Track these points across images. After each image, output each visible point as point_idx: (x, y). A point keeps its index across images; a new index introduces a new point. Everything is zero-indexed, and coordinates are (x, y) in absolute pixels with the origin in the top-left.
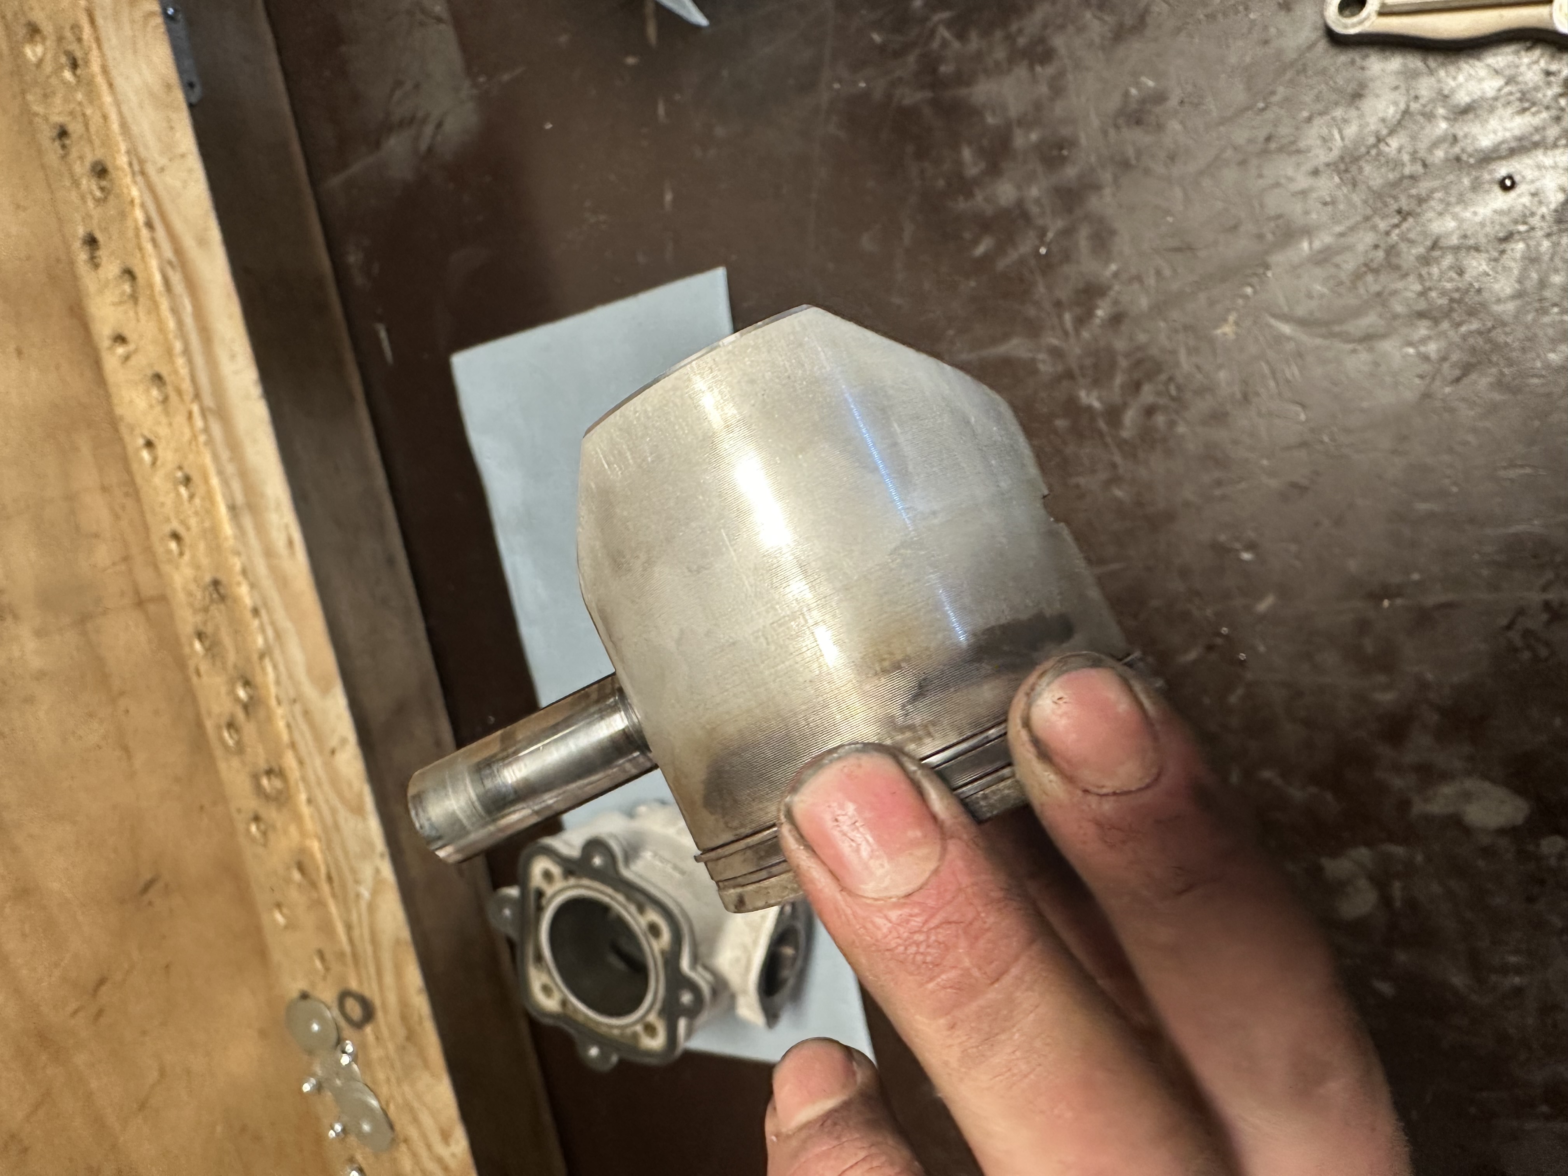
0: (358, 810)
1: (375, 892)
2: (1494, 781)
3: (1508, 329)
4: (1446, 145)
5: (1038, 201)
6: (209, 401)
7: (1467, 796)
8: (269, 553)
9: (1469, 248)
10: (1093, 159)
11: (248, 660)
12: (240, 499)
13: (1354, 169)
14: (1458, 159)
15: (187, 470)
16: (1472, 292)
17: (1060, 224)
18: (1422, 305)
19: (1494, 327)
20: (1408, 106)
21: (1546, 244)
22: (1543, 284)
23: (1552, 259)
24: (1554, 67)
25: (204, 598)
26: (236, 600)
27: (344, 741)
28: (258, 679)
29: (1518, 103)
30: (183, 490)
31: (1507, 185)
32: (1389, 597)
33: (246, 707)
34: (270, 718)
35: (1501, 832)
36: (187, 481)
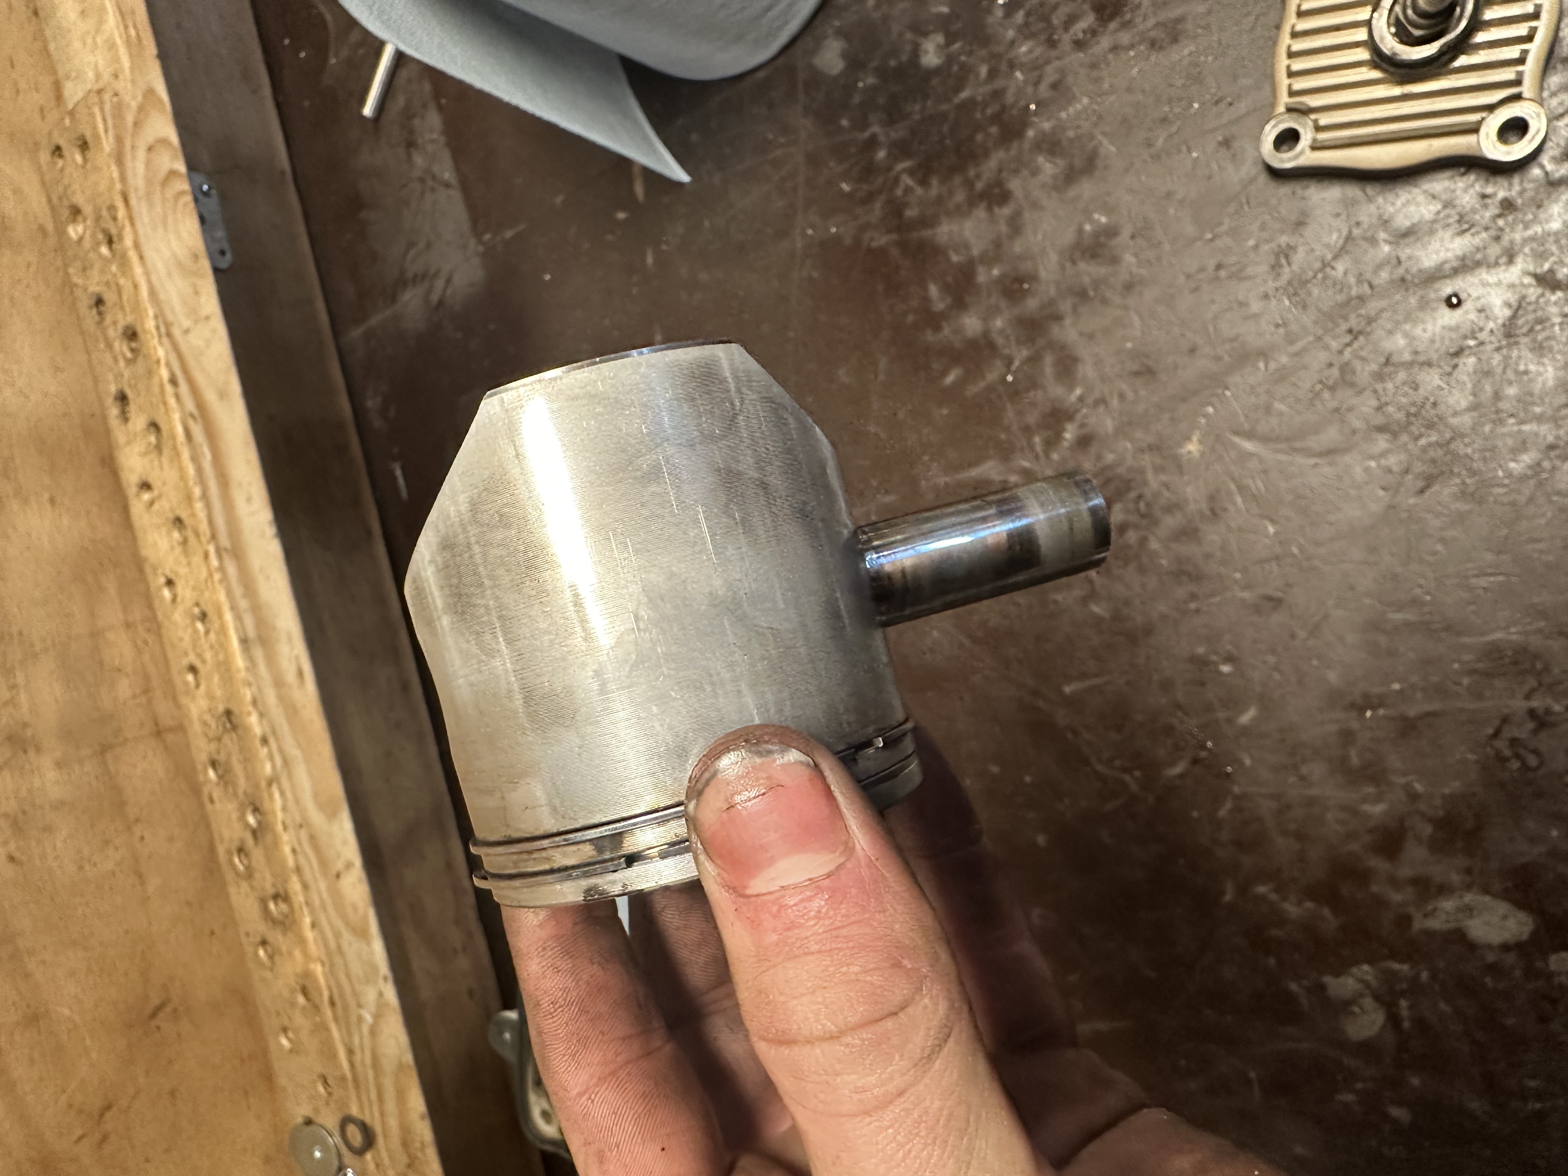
0: (362, 934)
1: (377, 1017)
2: (1495, 896)
3: (1467, 440)
4: (1388, 268)
5: (1002, 331)
6: (224, 541)
7: (1468, 910)
8: (279, 683)
9: (1422, 364)
10: (1052, 292)
11: (257, 786)
12: (251, 632)
13: (1302, 293)
14: (1403, 280)
15: (204, 607)
16: (1428, 406)
17: (1025, 353)
18: (1379, 420)
19: (1452, 439)
20: (1350, 232)
21: (1497, 358)
22: (1497, 396)
23: (1504, 372)
24: (1489, 190)
25: (217, 727)
26: (247, 729)
27: (349, 865)
28: (266, 806)
29: (1457, 226)
30: (199, 626)
31: (1453, 302)
32: (1373, 708)
33: (254, 833)
34: (276, 843)
35: (1505, 948)
36: (203, 617)
